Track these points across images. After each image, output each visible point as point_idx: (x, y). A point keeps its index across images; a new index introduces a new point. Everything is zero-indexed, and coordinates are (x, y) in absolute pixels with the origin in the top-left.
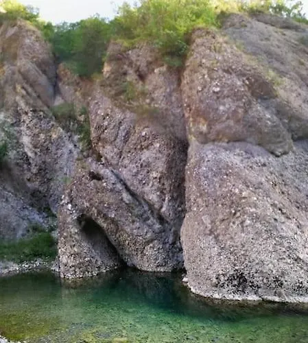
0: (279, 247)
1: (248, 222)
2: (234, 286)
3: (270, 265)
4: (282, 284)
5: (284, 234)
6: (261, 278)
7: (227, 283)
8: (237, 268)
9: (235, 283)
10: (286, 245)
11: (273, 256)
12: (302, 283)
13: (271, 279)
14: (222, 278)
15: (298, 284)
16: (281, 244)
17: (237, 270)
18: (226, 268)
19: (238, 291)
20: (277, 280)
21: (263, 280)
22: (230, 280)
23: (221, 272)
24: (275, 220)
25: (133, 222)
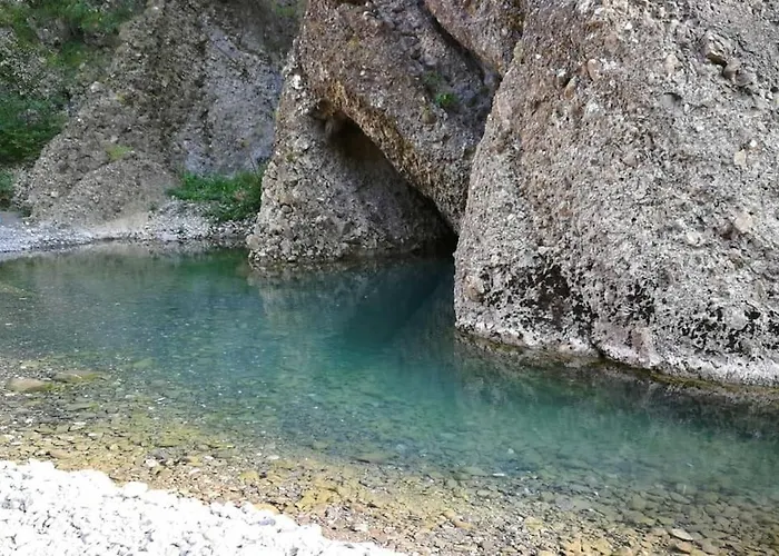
0: (669, 190)
1: (591, 107)
2: (529, 303)
3: (625, 246)
4: (651, 310)
5: (695, 149)
6: (598, 286)
7: (508, 292)
8: (542, 250)
9: (532, 294)
10: (696, 183)
11: (642, 218)
12: (719, 312)
13: (624, 290)
14: (497, 278)
15: (703, 315)
16: (681, 182)
17: (543, 257)
18: (511, 250)
19: (539, 320)
20: (638, 295)
21: (602, 292)
22: (520, 283)
23: (495, 260)
24: (676, 98)
25: (432, 119)
